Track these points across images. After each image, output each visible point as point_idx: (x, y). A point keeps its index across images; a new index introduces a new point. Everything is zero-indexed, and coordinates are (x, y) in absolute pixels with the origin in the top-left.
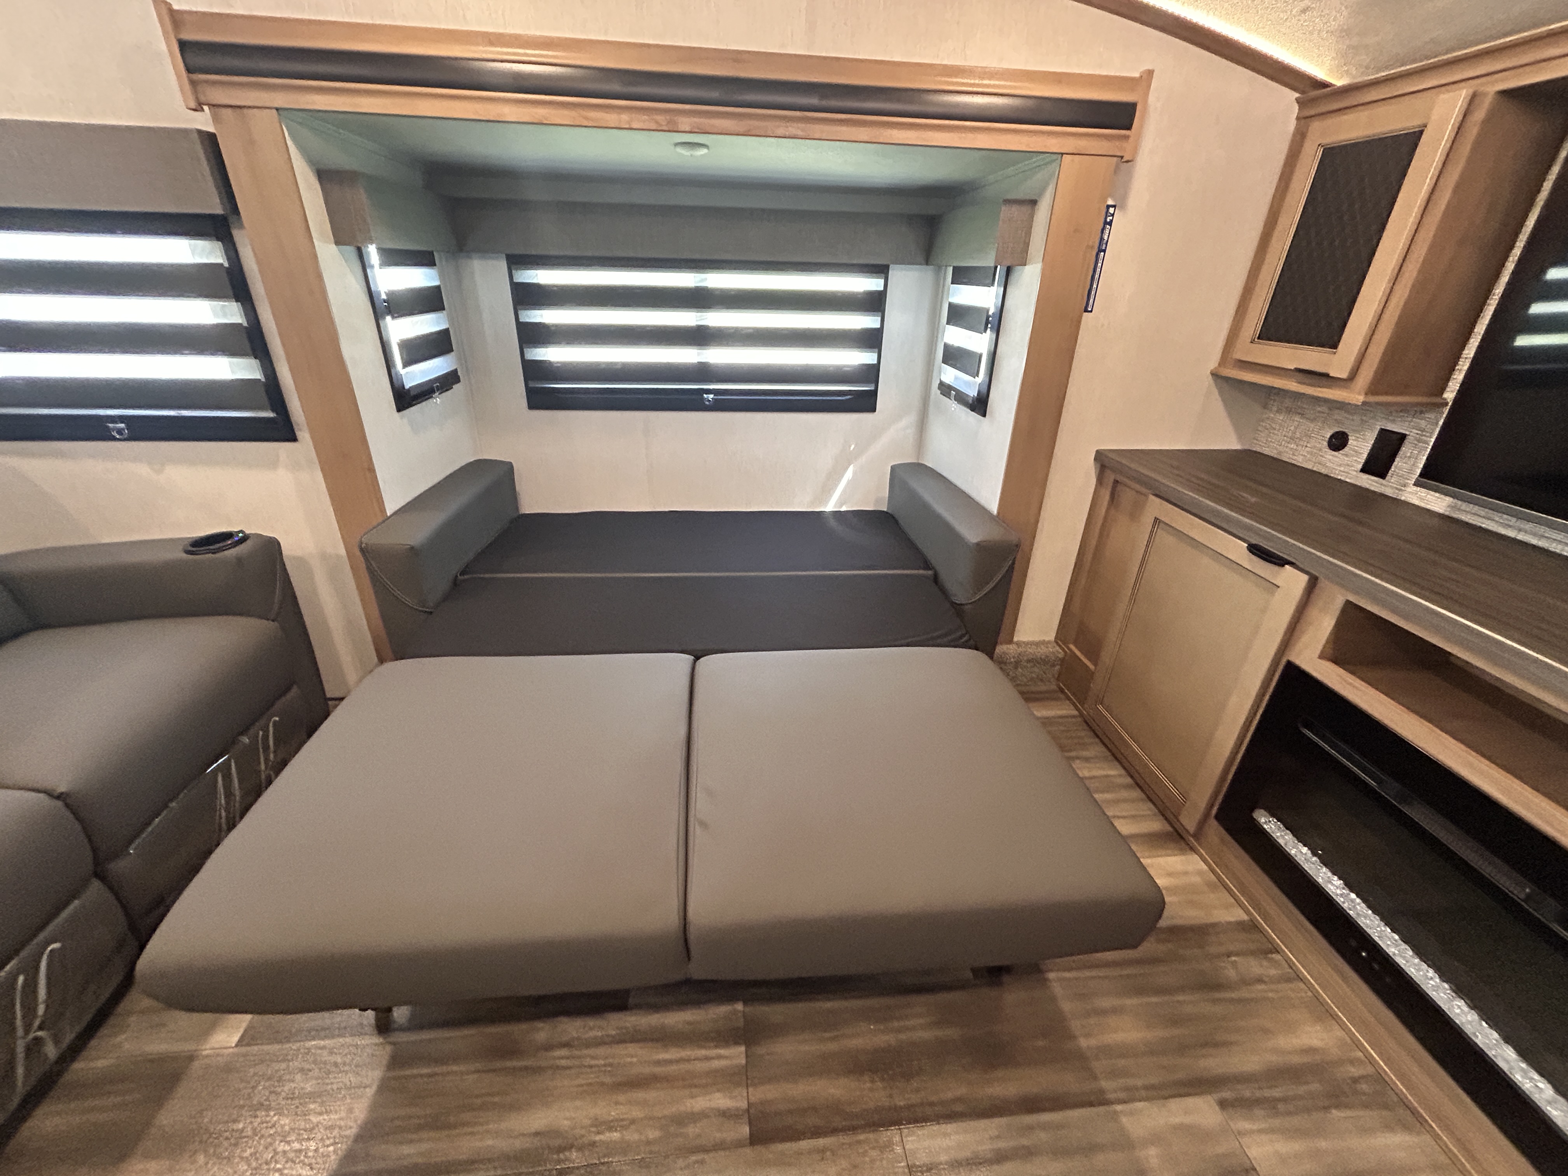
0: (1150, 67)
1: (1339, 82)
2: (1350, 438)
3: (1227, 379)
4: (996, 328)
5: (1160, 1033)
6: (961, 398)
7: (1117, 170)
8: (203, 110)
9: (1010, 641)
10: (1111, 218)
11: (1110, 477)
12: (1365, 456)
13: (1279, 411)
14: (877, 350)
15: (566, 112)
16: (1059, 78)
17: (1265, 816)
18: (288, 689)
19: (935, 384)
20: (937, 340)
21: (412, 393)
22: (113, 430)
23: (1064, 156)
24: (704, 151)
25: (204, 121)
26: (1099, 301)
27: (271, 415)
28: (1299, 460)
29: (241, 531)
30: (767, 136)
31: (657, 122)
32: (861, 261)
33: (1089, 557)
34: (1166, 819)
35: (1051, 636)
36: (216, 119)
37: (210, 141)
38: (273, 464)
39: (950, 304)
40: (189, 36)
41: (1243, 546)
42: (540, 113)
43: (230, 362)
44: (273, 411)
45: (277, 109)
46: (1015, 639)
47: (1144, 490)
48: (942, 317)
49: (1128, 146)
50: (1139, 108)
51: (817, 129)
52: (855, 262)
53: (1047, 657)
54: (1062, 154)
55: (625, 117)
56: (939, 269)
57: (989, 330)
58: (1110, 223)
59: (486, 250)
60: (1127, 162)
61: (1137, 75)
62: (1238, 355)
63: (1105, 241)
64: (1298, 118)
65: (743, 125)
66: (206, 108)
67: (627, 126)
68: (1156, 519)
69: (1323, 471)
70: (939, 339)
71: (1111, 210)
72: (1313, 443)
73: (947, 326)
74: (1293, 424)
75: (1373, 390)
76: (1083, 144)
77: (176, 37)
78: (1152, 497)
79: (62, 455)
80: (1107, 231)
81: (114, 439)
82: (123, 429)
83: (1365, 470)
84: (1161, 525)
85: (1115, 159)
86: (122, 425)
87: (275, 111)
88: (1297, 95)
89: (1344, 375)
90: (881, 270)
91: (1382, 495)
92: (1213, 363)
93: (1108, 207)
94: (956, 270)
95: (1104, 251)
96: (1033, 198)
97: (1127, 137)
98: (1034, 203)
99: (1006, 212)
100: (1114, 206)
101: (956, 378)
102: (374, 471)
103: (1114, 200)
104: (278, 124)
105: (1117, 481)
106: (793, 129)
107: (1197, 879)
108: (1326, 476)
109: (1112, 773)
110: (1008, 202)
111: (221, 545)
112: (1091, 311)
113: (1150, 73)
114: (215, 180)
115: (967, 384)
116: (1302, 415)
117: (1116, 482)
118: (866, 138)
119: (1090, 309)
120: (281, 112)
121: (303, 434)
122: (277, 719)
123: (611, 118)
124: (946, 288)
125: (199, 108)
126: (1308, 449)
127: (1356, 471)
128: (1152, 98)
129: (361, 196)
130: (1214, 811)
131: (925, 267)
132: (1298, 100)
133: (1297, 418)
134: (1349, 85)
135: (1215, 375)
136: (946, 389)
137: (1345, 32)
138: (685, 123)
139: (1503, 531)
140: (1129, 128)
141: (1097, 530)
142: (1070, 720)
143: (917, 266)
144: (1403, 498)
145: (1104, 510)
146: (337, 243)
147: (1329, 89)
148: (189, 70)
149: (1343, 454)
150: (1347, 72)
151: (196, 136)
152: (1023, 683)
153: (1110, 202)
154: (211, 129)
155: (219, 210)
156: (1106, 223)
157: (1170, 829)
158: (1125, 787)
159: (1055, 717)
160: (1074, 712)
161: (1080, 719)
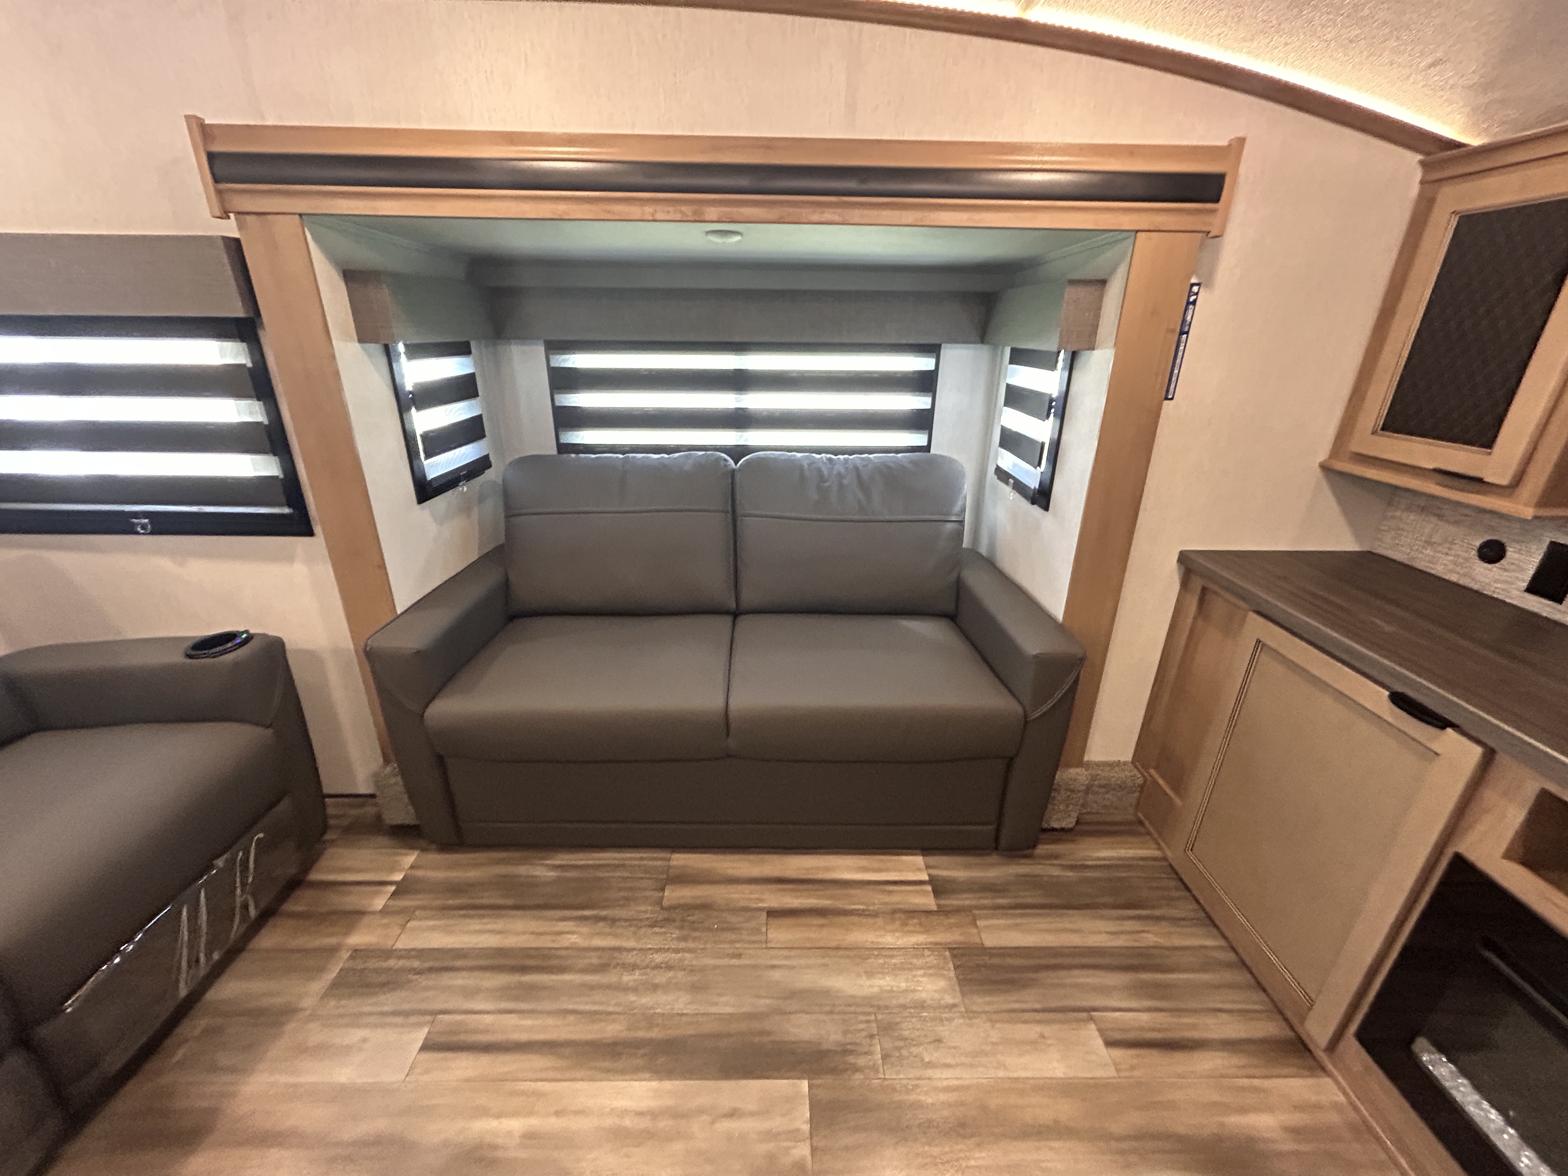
0: (1241, 134)
1: (1475, 141)
2: (1508, 548)
3: (1341, 474)
4: (1060, 413)
6: (1019, 487)
7: (1202, 246)
8: (229, 218)
9: (1080, 763)
10: (1195, 297)
11: (1197, 583)
12: (1531, 572)
13: (1409, 509)
14: (927, 431)
15: (586, 207)
16: (1131, 151)
17: (1429, 1052)
18: (278, 801)
19: (991, 469)
20: (993, 425)
21: (435, 485)
22: (138, 524)
23: (1139, 234)
24: (737, 238)
25: (230, 228)
26: (1182, 389)
27: (286, 510)
28: (1439, 570)
29: (246, 632)
30: (801, 223)
31: (681, 212)
32: (911, 341)
33: (1173, 672)
34: (1286, 1020)
35: (1127, 755)
36: (240, 227)
37: (235, 247)
38: (290, 559)
39: (1008, 385)
40: (218, 147)
41: (1384, 694)
42: (561, 208)
43: (252, 459)
44: (290, 506)
45: (301, 215)
46: (1086, 758)
47: (1242, 604)
48: (999, 395)
49: (1216, 220)
50: (1228, 181)
51: (856, 214)
52: (904, 342)
53: (1124, 782)
54: (1137, 231)
55: (649, 209)
56: (996, 347)
57: (1052, 415)
58: (1194, 303)
59: (524, 337)
60: (1217, 237)
61: (1224, 143)
62: (1355, 447)
63: (1188, 323)
64: (1422, 182)
65: (775, 213)
66: (232, 215)
67: (651, 218)
68: (1258, 641)
69: (1476, 587)
70: (996, 421)
71: (1195, 289)
72: (1457, 549)
73: (1005, 408)
74: (1428, 526)
75: (1544, 501)
76: (1161, 220)
77: (205, 150)
78: (1252, 616)
79: (91, 549)
80: (1190, 312)
81: (138, 533)
82: (146, 524)
83: (1533, 588)
84: (1265, 648)
85: (1201, 234)
86: (146, 521)
87: (297, 217)
88: (1420, 157)
89: (1505, 481)
90: (932, 349)
92: (1323, 455)
93: (1193, 285)
94: (1014, 351)
95: (1187, 333)
96: (1101, 276)
97: (1214, 211)
98: (1103, 283)
99: (1071, 293)
100: (1198, 284)
101: (1015, 465)
102: (385, 568)
103: (1198, 277)
104: (300, 229)
105: (1206, 588)
106: (828, 215)
107: (1334, 1118)
108: (1477, 592)
109: (1209, 943)
110: (1072, 282)
111: (221, 648)
112: (1172, 399)
113: (1242, 141)
114: (238, 286)
115: (1027, 472)
116: (1440, 517)
117: (1204, 590)
118: (910, 221)
119: (1170, 397)
120: (303, 217)
121: (318, 529)
122: (261, 835)
123: (635, 211)
124: (1003, 367)
125: (224, 215)
126: (1451, 558)
127: (1520, 591)
128: (1243, 169)
129: (384, 295)
130: (1354, 1027)
131: (979, 346)
132: (1422, 163)
133: (1434, 519)
134: (1489, 144)
135: (1325, 468)
136: (1003, 475)
137: (1486, 86)
138: (712, 212)
140: (1217, 200)
141: (1183, 642)
142: (1153, 863)
143: (971, 345)
145: (1190, 621)
146: (361, 340)
147: (1464, 149)
148: (216, 180)
149: (1498, 568)
150: (1486, 130)
151: (221, 243)
152: (1094, 811)
153: (1194, 280)
154: (236, 234)
155: (240, 313)
156: (1188, 303)
157: (1291, 1034)
158: (1229, 965)
159: (1133, 859)
160: (1157, 853)
161: (1164, 863)
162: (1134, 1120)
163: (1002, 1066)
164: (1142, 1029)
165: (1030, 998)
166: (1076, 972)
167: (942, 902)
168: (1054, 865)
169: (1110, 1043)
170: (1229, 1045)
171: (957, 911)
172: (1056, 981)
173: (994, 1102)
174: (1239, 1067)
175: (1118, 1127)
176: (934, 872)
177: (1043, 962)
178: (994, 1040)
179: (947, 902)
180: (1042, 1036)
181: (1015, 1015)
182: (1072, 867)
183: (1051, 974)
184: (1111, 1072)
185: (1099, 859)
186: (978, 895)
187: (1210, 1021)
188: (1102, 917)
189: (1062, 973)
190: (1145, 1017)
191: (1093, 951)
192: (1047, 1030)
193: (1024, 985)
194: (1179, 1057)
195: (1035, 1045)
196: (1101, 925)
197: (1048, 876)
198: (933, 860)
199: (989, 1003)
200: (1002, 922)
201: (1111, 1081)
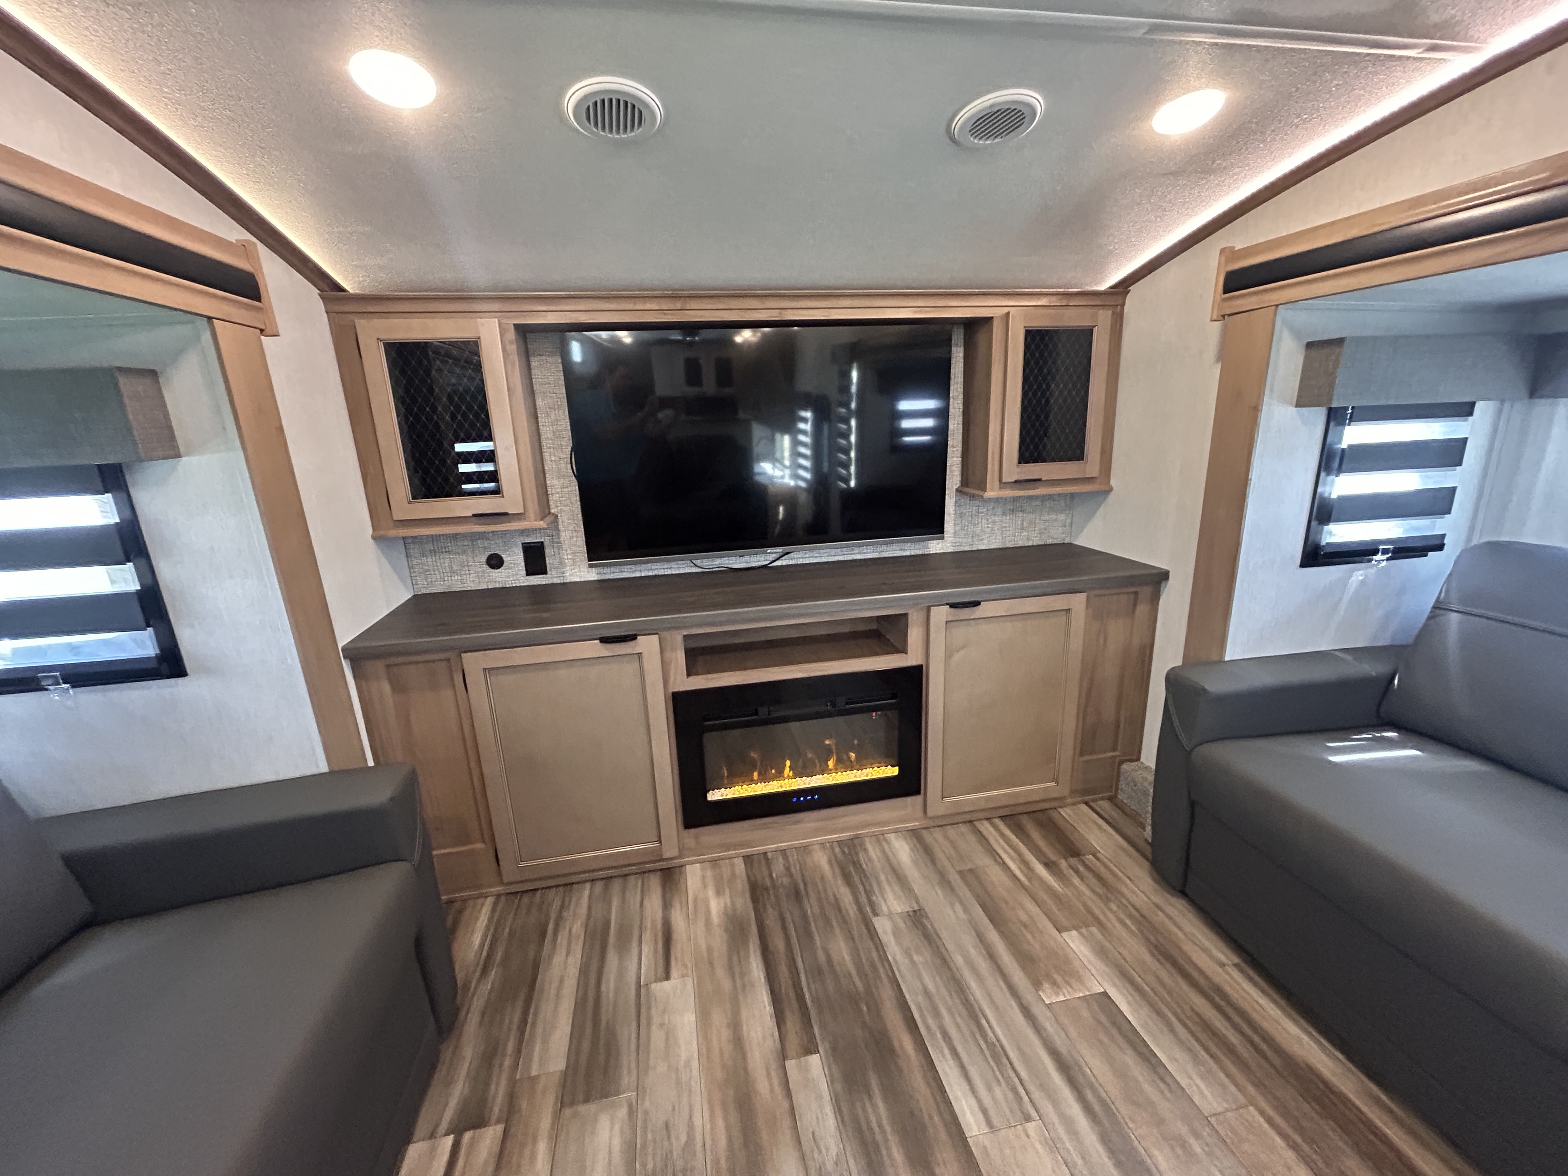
2: (502, 556)
5: (837, 931)
12: (523, 564)
13: (424, 555)
28: (471, 586)
34: (648, 872)
41: (596, 644)
49: (266, 319)
50: (258, 280)
60: (272, 336)
61: (235, 241)
62: (399, 516)
68: (485, 670)
72: (474, 569)
74: (446, 561)
76: (227, 310)
83: (529, 573)
84: (493, 670)
89: (521, 511)
91: (553, 584)
92: (370, 529)
97: (261, 309)
108: (503, 588)
109: (586, 892)
113: (252, 244)
116: (449, 552)
117: (390, 667)
126: (473, 575)
127: (524, 577)
132: (321, 297)
133: (447, 556)
139: (633, 575)
142: (500, 906)
144: (568, 581)
147: (349, 293)
149: (504, 569)
157: (657, 873)
158: (606, 889)
159: (490, 920)
160: (490, 901)
161: (503, 898)
162: (721, 972)
163: (688, 1063)
164: (656, 952)
165: (626, 1034)
166: (603, 988)
167: (494, 1117)
168: (476, 988)
169: (667, 977)
170: (667, 906)
171: (512, 1097)
172: (611, 1008)
173: (719, 1074)
174: (681, 907)
175: (726, 985)
176: (444, 1125)
177: (589, 1015)
178: (665, 1068)
179: (496, 1110)
180: (662, 1025)
181: (641, 1046)
182: (485, 971)
183: (603, 1010)
184: (689, 982)
185: (482, 945)
186: (496, 1071)
187: (648, 912)
188: (550, 958)
189: (604, 1001)
190: (645, 949)
191: (584, 971)
192: (656, 1020)
193: (612, 1034)
194: (676, 936)
195: (670, 1035)
196: (558, 958)
197: (489, 993)
198: (422, 1127)
199: (629, 1072)
200: (537, 1048)
201: (695, 982)
